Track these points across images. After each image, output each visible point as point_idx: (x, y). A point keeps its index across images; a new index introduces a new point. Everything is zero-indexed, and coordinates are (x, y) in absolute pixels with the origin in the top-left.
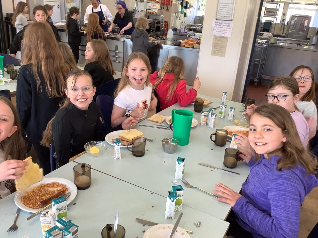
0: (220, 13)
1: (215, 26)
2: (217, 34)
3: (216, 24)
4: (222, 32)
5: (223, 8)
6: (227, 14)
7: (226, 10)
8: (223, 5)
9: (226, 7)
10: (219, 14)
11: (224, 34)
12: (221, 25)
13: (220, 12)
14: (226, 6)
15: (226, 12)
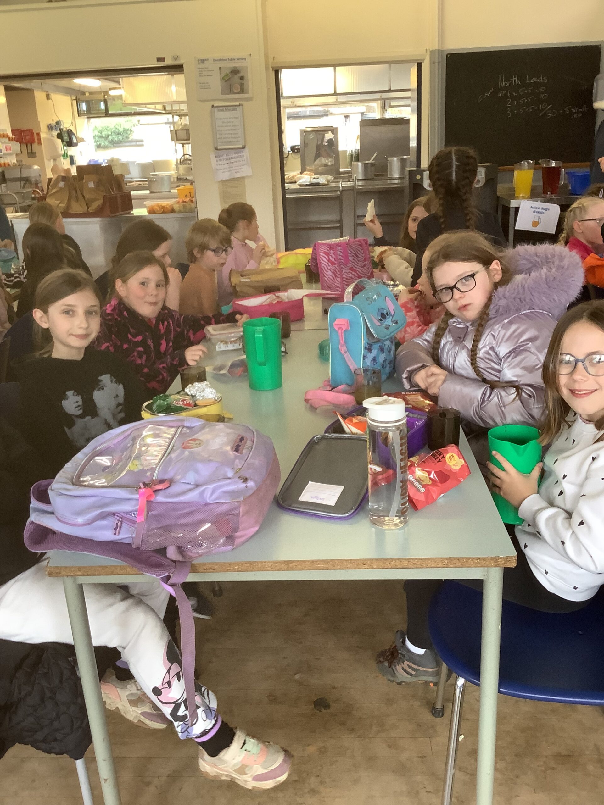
0: (221, 136)
1: (218, 163)
2: (226, 176)
3: (218, 159)
4: (234, 170)
5: (223, 126)
6: (233, 138)
7: (230, 130)
8: (223, 122)
9: (229, 124)
10: (219, 138)
11: (238, 172)
12: (227, 159)
13: (220, 134)
14: (227, 122)
15: (231, 134)
